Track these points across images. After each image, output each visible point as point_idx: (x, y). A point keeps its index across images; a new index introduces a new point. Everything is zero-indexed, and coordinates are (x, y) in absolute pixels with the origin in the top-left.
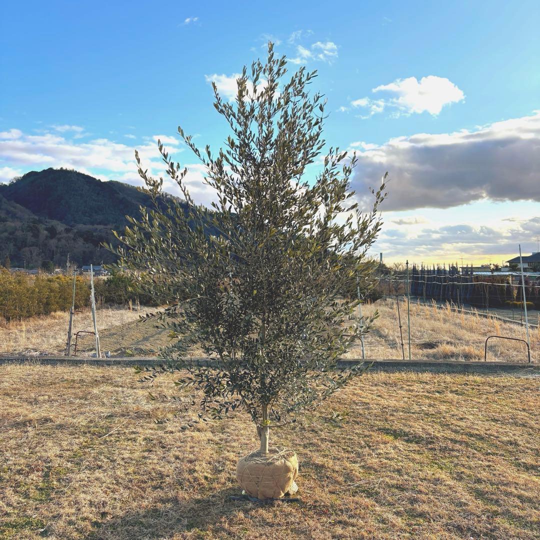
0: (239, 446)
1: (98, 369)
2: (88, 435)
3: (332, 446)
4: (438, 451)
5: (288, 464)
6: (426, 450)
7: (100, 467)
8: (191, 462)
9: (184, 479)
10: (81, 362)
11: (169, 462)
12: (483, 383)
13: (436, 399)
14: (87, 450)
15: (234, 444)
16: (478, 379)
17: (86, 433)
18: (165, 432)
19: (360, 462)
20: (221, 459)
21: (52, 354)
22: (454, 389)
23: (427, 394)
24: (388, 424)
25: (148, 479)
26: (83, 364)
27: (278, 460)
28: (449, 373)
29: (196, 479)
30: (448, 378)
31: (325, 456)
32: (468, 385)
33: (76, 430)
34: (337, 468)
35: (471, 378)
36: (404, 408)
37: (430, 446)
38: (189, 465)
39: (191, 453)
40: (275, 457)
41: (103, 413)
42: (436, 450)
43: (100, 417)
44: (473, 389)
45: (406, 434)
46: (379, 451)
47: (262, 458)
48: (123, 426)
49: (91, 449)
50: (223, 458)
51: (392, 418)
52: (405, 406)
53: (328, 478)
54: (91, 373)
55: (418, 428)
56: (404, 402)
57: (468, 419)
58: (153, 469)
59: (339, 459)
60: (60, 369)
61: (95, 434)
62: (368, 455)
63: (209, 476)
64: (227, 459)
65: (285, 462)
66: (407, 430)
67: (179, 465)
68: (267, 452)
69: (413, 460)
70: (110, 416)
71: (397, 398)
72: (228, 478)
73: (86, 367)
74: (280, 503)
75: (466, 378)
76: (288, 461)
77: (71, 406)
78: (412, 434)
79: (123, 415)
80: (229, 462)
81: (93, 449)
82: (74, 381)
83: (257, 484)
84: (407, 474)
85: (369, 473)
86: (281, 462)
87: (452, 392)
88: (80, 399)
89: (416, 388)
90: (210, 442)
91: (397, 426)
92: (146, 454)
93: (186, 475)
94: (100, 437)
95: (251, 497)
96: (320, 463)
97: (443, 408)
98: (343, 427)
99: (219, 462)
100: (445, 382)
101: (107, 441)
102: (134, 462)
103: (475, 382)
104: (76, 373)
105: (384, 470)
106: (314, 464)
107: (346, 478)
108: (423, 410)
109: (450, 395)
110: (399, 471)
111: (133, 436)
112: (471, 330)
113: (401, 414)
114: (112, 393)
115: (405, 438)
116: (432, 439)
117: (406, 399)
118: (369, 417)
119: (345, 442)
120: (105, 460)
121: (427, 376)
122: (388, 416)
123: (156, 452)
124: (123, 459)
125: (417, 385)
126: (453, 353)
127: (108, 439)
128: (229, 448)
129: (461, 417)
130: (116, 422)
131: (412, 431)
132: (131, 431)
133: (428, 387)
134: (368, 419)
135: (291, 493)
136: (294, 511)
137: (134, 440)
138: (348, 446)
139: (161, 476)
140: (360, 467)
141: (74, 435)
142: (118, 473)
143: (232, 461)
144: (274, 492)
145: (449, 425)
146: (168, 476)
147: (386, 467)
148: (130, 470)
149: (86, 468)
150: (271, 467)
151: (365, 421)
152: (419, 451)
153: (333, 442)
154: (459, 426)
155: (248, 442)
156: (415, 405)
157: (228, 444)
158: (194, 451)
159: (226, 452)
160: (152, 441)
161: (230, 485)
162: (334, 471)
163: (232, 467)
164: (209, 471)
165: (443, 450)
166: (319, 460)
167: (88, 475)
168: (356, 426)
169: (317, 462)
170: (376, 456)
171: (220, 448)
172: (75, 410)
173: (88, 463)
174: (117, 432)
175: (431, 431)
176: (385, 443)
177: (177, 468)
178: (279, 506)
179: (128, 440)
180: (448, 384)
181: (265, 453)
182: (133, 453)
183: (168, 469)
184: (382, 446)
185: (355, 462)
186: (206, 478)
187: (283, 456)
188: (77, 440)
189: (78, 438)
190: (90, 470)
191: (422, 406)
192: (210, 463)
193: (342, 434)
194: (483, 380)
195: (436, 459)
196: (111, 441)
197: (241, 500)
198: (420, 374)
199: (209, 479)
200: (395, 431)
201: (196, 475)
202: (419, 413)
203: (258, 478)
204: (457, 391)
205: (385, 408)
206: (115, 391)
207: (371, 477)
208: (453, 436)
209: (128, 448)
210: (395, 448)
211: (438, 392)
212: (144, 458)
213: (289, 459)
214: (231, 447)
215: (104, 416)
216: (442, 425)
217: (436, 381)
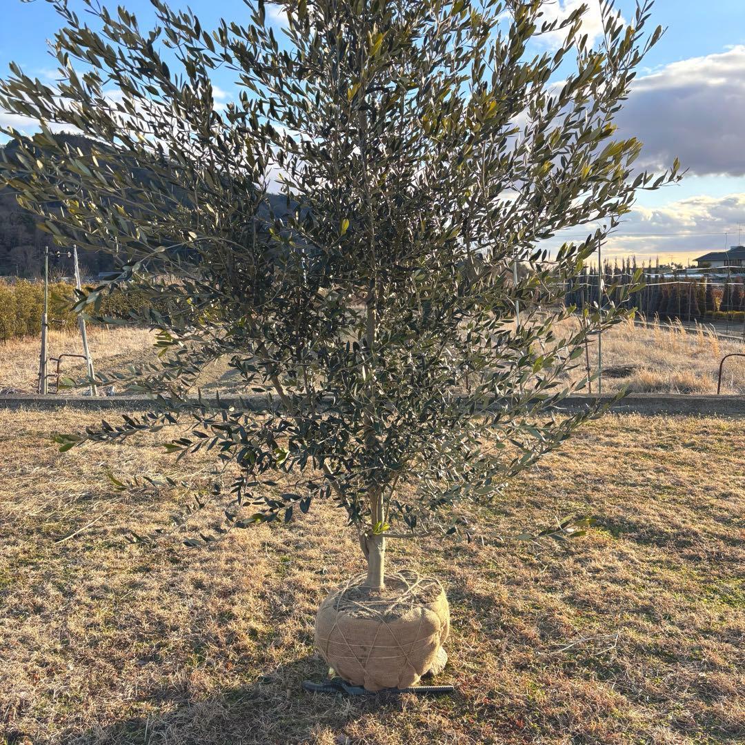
0: (322, 556)
1: (87, 413)
2: (35, 537)
3: (499, 554)
4: (706, 562)
5: (431, 616)
6: (682, 561)
7: (38, 609)
8: (225, 594)
9: (207, 637)
10: (61, 403)
11: (181, 595)
12: (735, 430)
13: (663, 458)
14: (23, 570)
15: (313, 553)
16: (722, 423)
17: (32, 533)
18: (182, 528)
19: (563, 589)
20: (285, 588)
21: (21, 391)
22: (687, 441)
23: (646, 451)
24: (593, 506)
25: (133, 637)
26: (63, 406)
27: (409, 607)
28: (670, 414)
29: (232, 637)
30: (672, 423)
31: (491, 576)
32: (708, 434)
33: (15, 526)
34: (520, 605)
35: (709, 421)
36: (613, 476)
37: (686, 551)
38: (220, 602)
39: (227, 573)
40: (401, 600)
41: (74, 492)
42: (700, 559)
43: (67, 500)
44: (720, 440)
45: (633, 527)
46: (593, 564)
47: (372, 603)
48: (105, 518)
49: (31, 567)
50: (289, 583)
51: (597, 495)
52: (616, 472)
53: (504, 628)
54: (73, 421)
55: (651, 513)
56: (610, 465)
57: (737, 496)
58: (147, 612)
59: (518, 584)
60: (23, 415)
61: (48, 534)
62: (574, 573)
63: (260, 627)
64: (297, 586)
65: (423, 612)
66: (634, 519)
67: (200, 603)
68: (383, 586)
69: (667, 584)
70: (85, 497)
71: (594, 458)
72: (300, 632)
73: (67, 412)
74: (414, 699)
75: (701, 422)
76: (430, 609)
77: (20, 480)
78: (643, 527)
79: (109, 496)
80: (301, 595)
81: (37, 568)
82: (40, 435)
83: (361, 660)
84: (668, 617)
85: (588, 616)
86: (416, 614)
87: (685, 446)
88: (43, 465)
89: (621, 438)
90: (267, 548)
91: (613, 511)
92: (137, 577)
93: (213, 627)
94: (56, 541)
95: (349, 685)
96: (484, 593)
97: (684, 474)
98: (513, 515)
99: (281, 594)
100: (667, 429)
101: (68, 549)
102: (111, 596)
103: (719, 428)
104: (49, 421)
105: (615, 607)
106: (471, 595)
107: (542, 628)
108: (649, 480)
109: (686, 453)
110: (647, 611)
111: (120, 538)
112: (671, 349)
113: (612, 487)
114: (101, 454)
115: (633, 534)
116: (684, 536)
117: (611, 460)
118: (556, 494)
119: (524, 546)
120: (53, 592)
121: (634, 420)
122: (589, 492)
123: (159, 571)
124: (90, 589)
125: (622, 434)
126: (660, 383)
127: (69, 546)
128: (301, 562)
129: (723, 491)
130: (94, 509)
131: (643, 522)
132: (118, 526)
133: (641, 438)
134: (555, 498)
135: (435, 672)
136: (446, 722)
137: (120, 547)
138: (529, 554)
139: (162, 629)
140: (563, 600)
141: (7, 536)
142: (72, 625)
143: (308, 592)
144: (401, 678)
145: (706, 507)
146: (175, 629)
147: (618, 602)
148: (98, 618)
149: (10, 611)
150: (393, 624)
151: (550, 502)
152: (669, 562)
153: (499, 545)
154: (727, 510)
155: (338, 547)
156: (630, 470)
157: (300, 552)
158: (233, 570)
159: (296, 571)
160: (154, 547)
161: (302, 649)
162: (515, 612)
163: (307, 605)
164: (261, 614)
165: (716, 559)
166: (480, 587)
167: (8, 631)
168: (537, 513)
169: (478, 591)
170: (590, 574)
171: (285, 560)
172: (26, 485)
173: (16, 601)
174: (91, 530)
175: (678, 520)
176: (601, 546)
177: (196, 608)
178: (410, 707)
179: (110, 546)
180: (674, 432)
181: (377, 590)
182: (113, 575)
183: (177, 612)
184: (596, 552)
185: (552, 590)
186: (253, 633)
187: (419, 597)
188: (9, 548)
189: (14, 544)
190: (16, 616)
191: (644, 472)
192: (263, 597)
193: (514, 528)
194: (732, 424)
195: (710, 581)
196: (75, 549)
197: (327, 693)
198: (622, 417)
199: (259, 635)
200: (610, 521)
201: (232, 626)
202: (641, 485)
203: (365, 649)
204: (693, 444)
205: (580, 476)
206: (106, 450)
207: (594, 624)
208: (722, 529)
209: (105, 564)
210: (622, 556)
211: (662, 447)
212: (134, 585)
213: (432, 605)
214: (305, 558)
215: (74, 497)
216: (695, 508)
217: (652, 428)
